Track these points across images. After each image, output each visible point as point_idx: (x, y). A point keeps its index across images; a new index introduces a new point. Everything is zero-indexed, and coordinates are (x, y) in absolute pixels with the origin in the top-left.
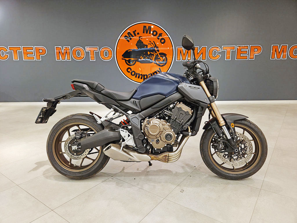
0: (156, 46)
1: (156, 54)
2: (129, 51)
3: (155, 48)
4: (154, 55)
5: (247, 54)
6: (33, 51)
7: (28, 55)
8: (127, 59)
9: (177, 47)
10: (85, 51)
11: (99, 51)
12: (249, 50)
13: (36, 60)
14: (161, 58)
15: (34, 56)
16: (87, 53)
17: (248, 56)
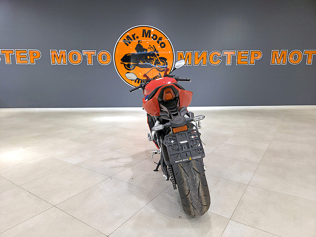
0: (156, 50)
1: (156, 58)
2: (128, 55)
3: (155, 52)
4: (154, 59)
5: (248, 59)
6: (27, 55)
7: (21, 58)
8: (126, 63)
9: (177, 52)
10: (82, 55)
11: (97, 55)
12: (249, 55)
13: (30, 64)
14: (161, 63)
15: (28, 60)
16: (85, 57)
17: (248, 61)
